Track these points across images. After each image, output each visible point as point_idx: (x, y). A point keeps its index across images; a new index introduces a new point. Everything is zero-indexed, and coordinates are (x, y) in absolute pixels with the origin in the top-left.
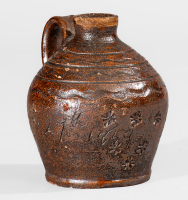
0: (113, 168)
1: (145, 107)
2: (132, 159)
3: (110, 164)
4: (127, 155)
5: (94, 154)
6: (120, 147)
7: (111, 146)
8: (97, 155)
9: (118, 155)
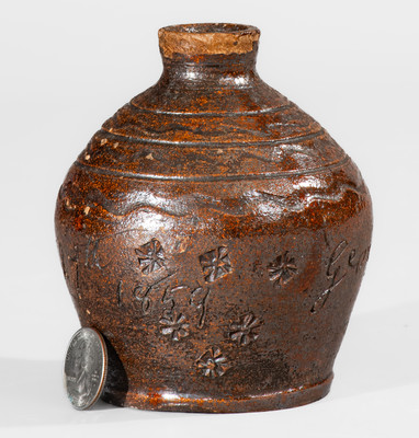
0: (176, 369)
1: (237, 240)
2: (219, 352)
3: (170, 359)
4: (205, 343)
5: (133, 333)
6: (184, 323)
7: (162, 318)
8: (140, 335)
9: (182, 340)
